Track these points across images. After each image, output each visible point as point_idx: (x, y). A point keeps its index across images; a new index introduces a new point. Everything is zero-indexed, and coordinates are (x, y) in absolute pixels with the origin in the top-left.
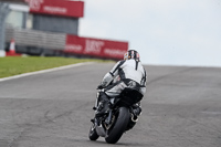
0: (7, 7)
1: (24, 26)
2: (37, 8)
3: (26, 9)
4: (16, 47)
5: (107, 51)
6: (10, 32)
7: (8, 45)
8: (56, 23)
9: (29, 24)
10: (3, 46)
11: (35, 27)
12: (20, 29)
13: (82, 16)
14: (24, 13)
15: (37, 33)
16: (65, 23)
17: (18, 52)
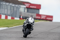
0: (20, 6)
1: (25, 11)
2: (28, 7)
3: (25, 7)
4: (22, 17)
5: (47, 18)
6: (21, 13)
7: (20, 16)
8: (33, 10)
9: (26, 11)
10: (19, 17)
11: (28, 11)
12: (24, 12)
13: (40, 9)
14: (25, 8)
15: (28, 13)
16: (36, 10)
17: (23, 18)
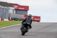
0: (9, 8)
1: (13, 13)
4: (11, 18)
5: (35, 19)
6: (10, 14)
8: (22, 12)
10: (8, 18)
11: (16, 13)
13: (28, 10)
14: (13, 9)
15: (17, 15)
16: (24, 12)
17: (12, 20)
